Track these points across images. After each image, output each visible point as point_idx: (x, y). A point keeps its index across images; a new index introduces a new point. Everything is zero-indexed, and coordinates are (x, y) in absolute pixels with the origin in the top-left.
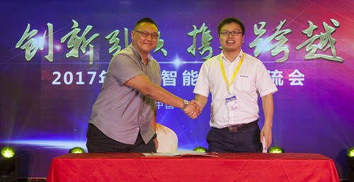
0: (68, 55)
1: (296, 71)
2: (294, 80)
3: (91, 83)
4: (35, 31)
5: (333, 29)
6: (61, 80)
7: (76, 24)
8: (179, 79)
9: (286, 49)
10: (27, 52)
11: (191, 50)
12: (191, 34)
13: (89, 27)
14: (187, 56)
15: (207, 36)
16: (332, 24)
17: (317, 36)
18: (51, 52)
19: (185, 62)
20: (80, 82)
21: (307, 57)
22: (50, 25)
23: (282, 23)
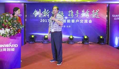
0: (44, 16)
1: (90, 20)
2: (90, 22)
3: (48, 22)
4: (37, 11)
5: (98, 12)
6: (42, 21)
7: (45, 9)
8: (66, 21)
9: (88, 15)
10: (35, 15)
11: (69, 15)
12: (69, 12)
13: (48, 10)
14: (68, 17)
15: (72, 12)
16: (98, 11)
17: (95, 13)
18: (40, 15)
19: (68, 18)
20: (46, 22)
21: (93, 17)
22: (40, 10)
23: (88, 10)
